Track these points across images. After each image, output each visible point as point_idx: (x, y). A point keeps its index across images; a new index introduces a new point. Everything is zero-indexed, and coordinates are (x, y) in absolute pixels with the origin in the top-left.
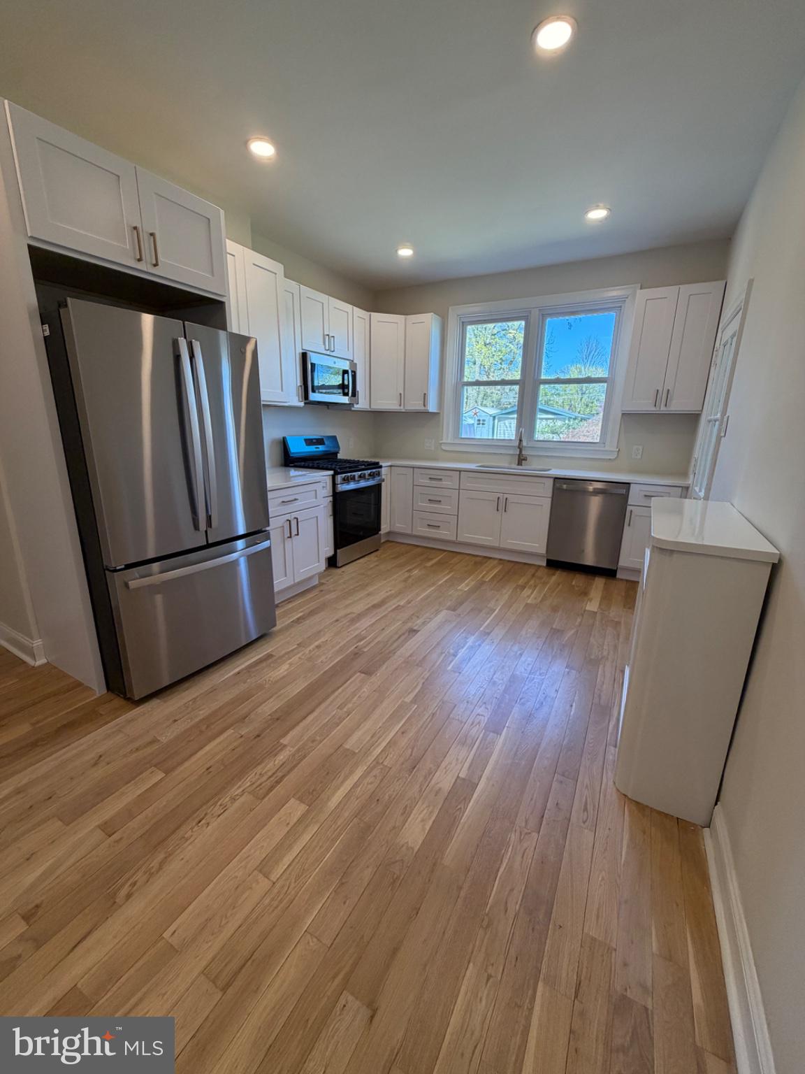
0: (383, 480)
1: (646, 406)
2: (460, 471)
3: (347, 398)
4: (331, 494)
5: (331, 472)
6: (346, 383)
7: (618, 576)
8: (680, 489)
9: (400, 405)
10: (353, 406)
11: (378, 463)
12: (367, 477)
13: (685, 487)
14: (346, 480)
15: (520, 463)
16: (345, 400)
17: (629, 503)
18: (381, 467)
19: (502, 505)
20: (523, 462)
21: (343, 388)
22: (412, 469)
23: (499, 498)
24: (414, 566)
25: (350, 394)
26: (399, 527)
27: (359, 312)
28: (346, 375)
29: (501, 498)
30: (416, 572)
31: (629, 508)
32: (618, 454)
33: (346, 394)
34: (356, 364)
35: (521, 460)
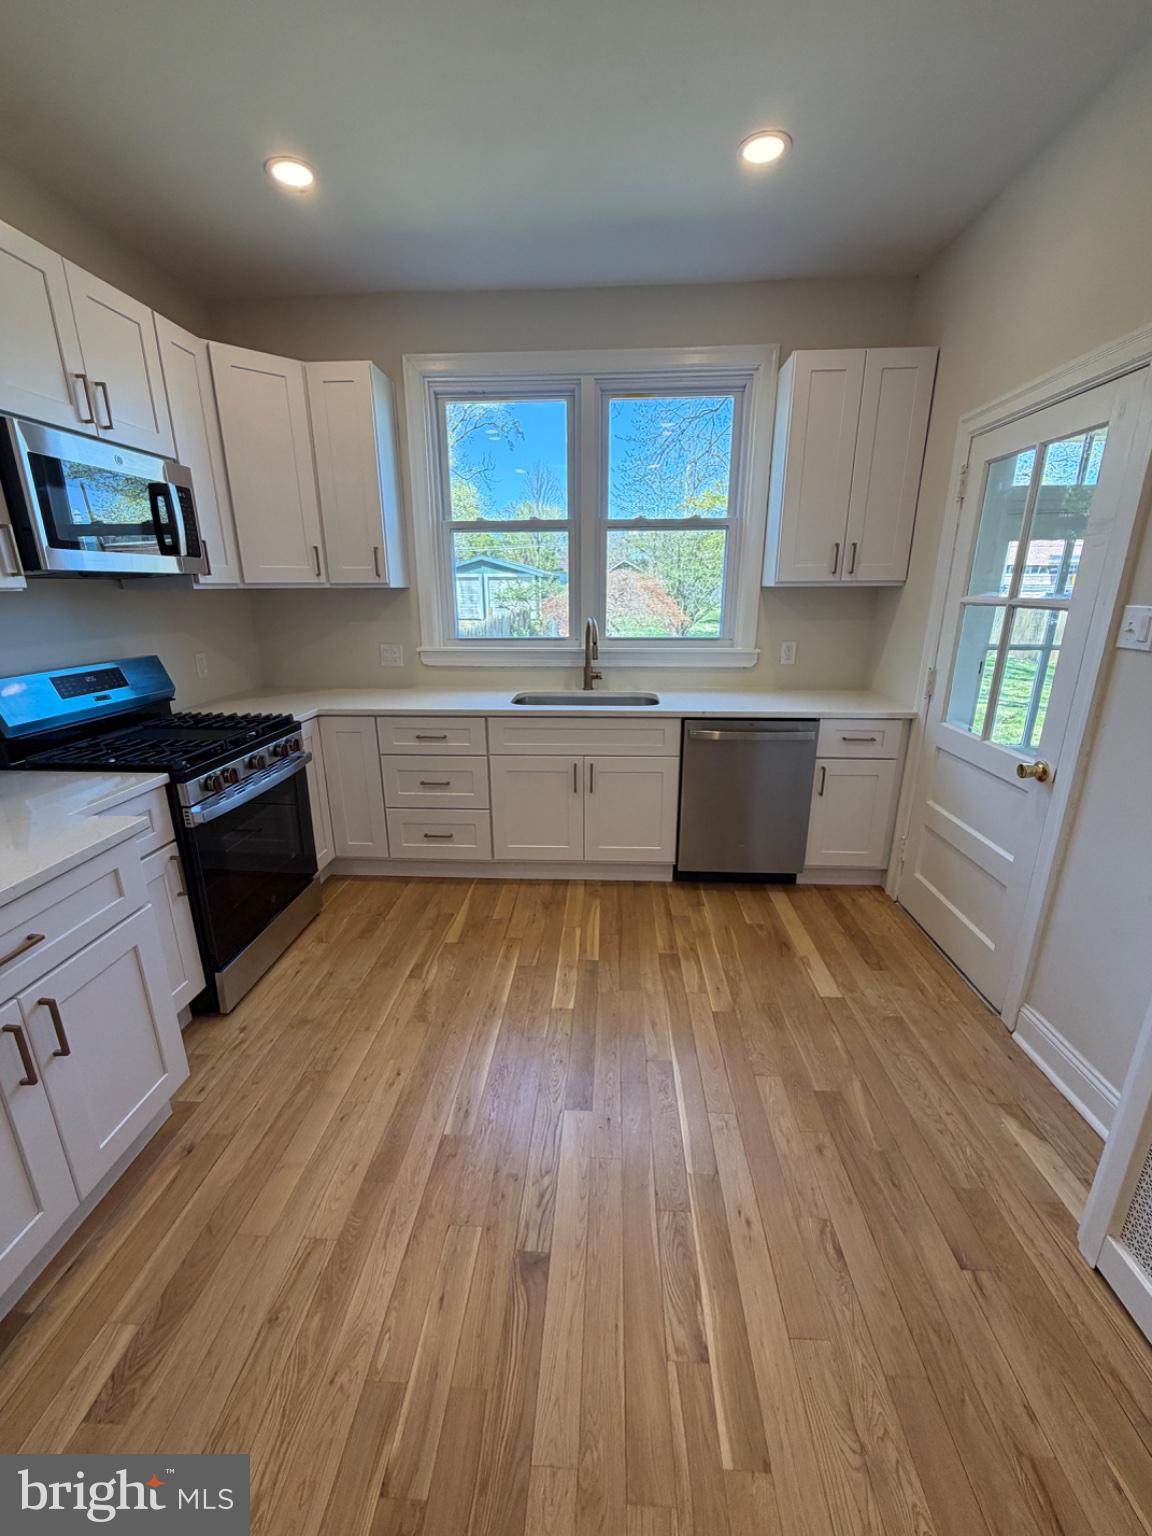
0: (309, 757)
1: (815, 572)
2: (486, 717)
3: (172, 559)
4: (173, 837)
5: (162, 778)
6: (164, 518)
7: (800, 880)
8: (900, 723)
9: (319, 575)
10: (197, 582)
11: (289, 719)
12: (268, 761)
13: (907, 719)
14: (213, 788)
15: (588, 686)
16: (168, 565)
17: (818, 755)
18: (298, 726)
19: (583, 780)
20: (594, 682)
21: (159, 531)
22: (373, 719)
23: (575, 766)
24: (420, 949)
25: (183, 550)
26: (357, 844)
27: (170, 331)
28: (161, 501)
29: (580, 766)
30: (433, 972)
31: (819, 763)
32: (758, 659)
33: (170, 550)
34: (187, 470)
35: (590, 678)
